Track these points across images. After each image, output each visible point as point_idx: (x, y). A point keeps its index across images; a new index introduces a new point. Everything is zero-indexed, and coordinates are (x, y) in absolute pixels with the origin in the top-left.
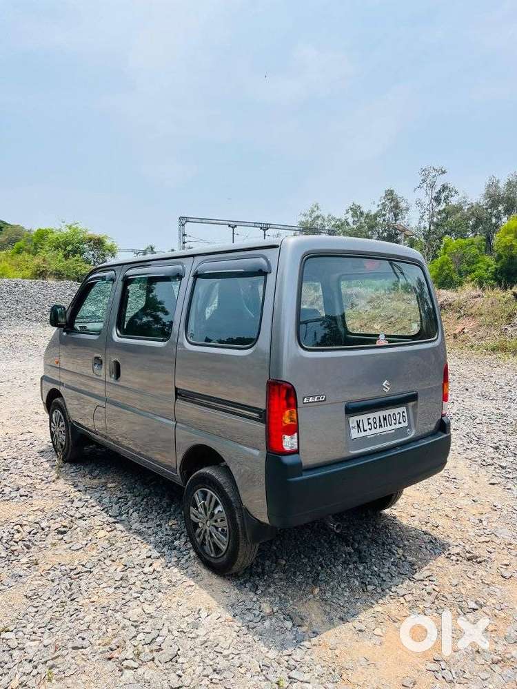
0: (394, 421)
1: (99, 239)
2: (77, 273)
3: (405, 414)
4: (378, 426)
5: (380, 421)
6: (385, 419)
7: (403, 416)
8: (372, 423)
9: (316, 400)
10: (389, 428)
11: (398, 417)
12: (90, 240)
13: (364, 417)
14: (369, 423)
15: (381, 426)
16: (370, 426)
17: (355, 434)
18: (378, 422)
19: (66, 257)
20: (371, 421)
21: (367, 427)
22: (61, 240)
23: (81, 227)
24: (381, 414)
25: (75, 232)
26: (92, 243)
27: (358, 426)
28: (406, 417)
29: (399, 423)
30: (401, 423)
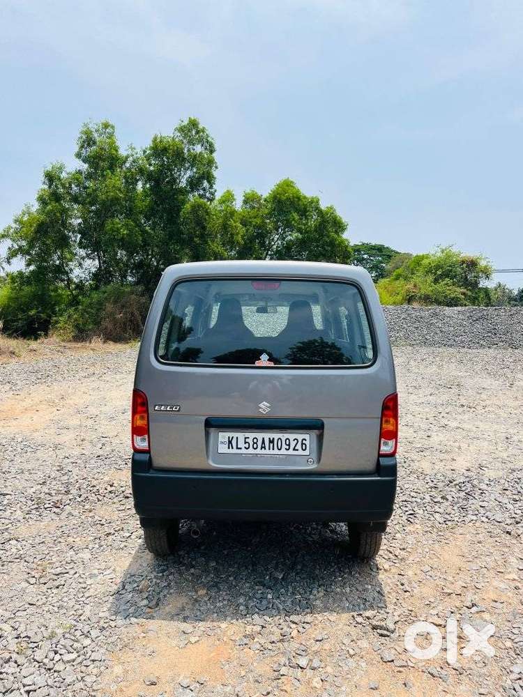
0: (284, 446)
1: (472, 261)
2: (446, 297)
3: (307, 443)
4: (259, 447)
5: (263, 443)
6: (271, 442)
7: (303, 444)
8: (251, 443)
9: (168, 409)
10: (276, 451)
11: (293, 443)
12: (463, 262)
13: (241, 436)
14: (246, 443)
15: (263, 447)
16: (247, 445)
17: (223, 449)
18: (260, 443)
19: (436, 281)
20: (250, 441)
21: (242, 445)
22: (433, 265)
23: (455, 250)
24: (267, 436)
25: (448, 257)
26: (465, 265)
27: (230, 442)
28: (308, 446)
29: (294, 449)
30: (297, 450)
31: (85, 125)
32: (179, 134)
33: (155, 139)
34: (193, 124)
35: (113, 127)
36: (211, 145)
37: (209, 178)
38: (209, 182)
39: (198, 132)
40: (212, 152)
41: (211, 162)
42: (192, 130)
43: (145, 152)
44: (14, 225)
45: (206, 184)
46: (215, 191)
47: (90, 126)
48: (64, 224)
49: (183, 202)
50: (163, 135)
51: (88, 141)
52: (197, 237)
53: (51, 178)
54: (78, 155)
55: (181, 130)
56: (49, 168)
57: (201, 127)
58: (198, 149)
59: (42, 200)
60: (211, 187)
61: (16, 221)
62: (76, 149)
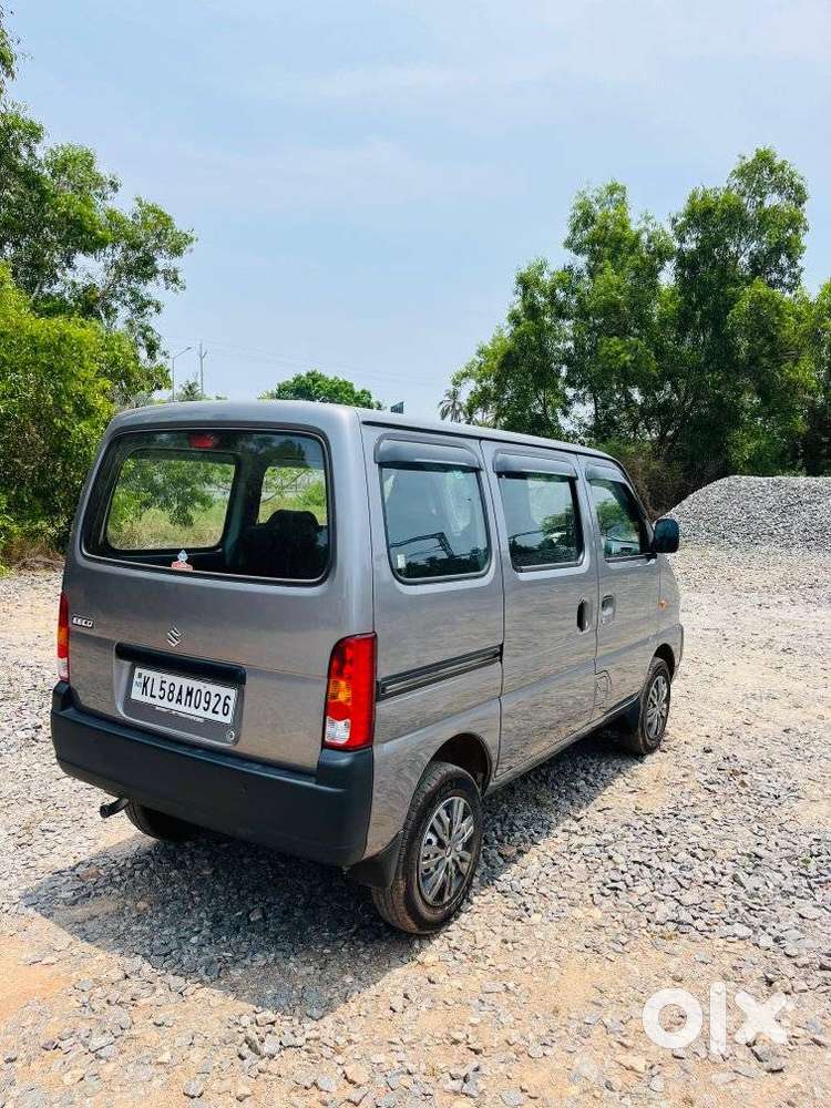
0: (203, 704)
3: (231, 703)
4: (175, 699)
5: (180, 693)
6: (189, 693)
7: (225, 704)
8: (167, 691)
9: (83, 624)
10: (192, 710)
11: (214, 701)
13: (157, 676)
14: (162, 689)
15: (179, 701)
16: (162, 693)
17: (137, 694)
18: (176, 692)
20: (166, 686)
21: (157, 692)
24: (186, 683)
27: (145, 685)
28: (231, 708)
29: (214, 711)
30: (217, 713)
31: (581, 194)
32: (736, 181)
33: (694, 196)
34: (764, 159)
35: (623, 189)
36: (799, 189)
37: (789, 248)
38: (789, 256)
39: (772, 171)
40: (800, 202)
41: (795, 222)
42: (762, 170)
43: (674, 221)
44: (478, 359)
45: (784, 261)
46: (801, 271)
47: (588, 194)
48: (544, 353)
49: (734, 299)
50: (708, 188)
51: (586, 219)
52: (764, 356)
53: (526, 283)
54: (568, 244)
55: (741, 173)
56: (524, 270)
57: (778, 161)
58: (773, 200)
59: (515, 319)
60: (793, 264)
61: (480, 353)
62: (566, 233)
